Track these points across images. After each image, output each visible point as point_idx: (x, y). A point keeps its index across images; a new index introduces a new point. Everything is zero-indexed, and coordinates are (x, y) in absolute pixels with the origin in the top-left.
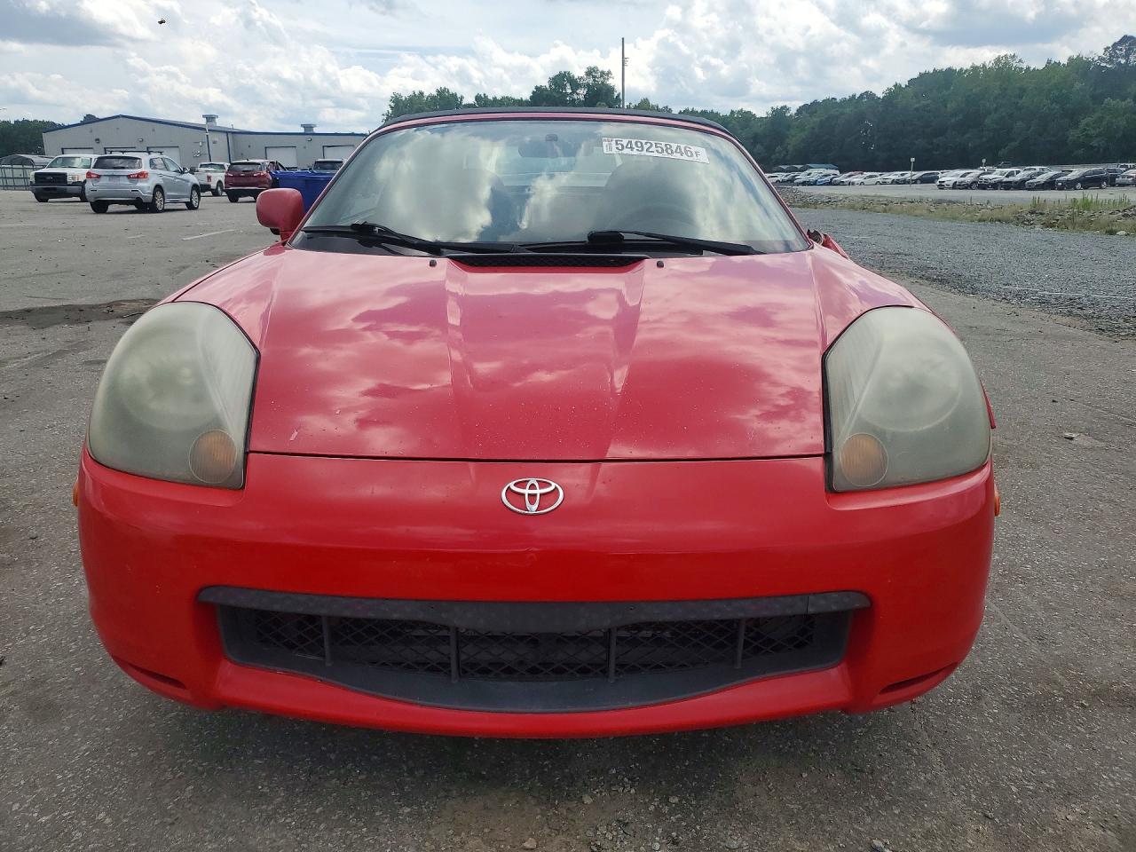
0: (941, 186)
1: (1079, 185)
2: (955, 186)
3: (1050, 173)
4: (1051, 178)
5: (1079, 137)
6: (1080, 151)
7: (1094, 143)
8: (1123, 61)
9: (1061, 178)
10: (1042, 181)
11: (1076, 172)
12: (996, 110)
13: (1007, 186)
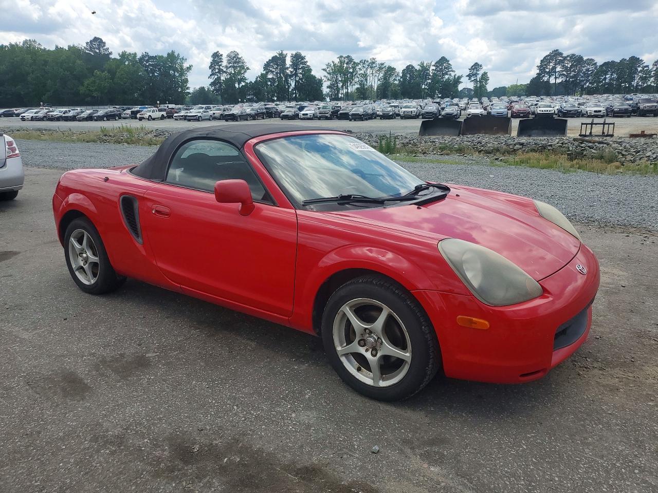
0: (23, 119)
1: (105, 119)
2: (33, 119)
3: (88, 112)
4: (90, 114)
5: (85, 91)
6: (89, 99)
7: (95, 94)
8: (98, 51)
9: (96, 115)
10: (86, 116)
11: (102, 111)
12: (33, 72)
13: (67, 119)
